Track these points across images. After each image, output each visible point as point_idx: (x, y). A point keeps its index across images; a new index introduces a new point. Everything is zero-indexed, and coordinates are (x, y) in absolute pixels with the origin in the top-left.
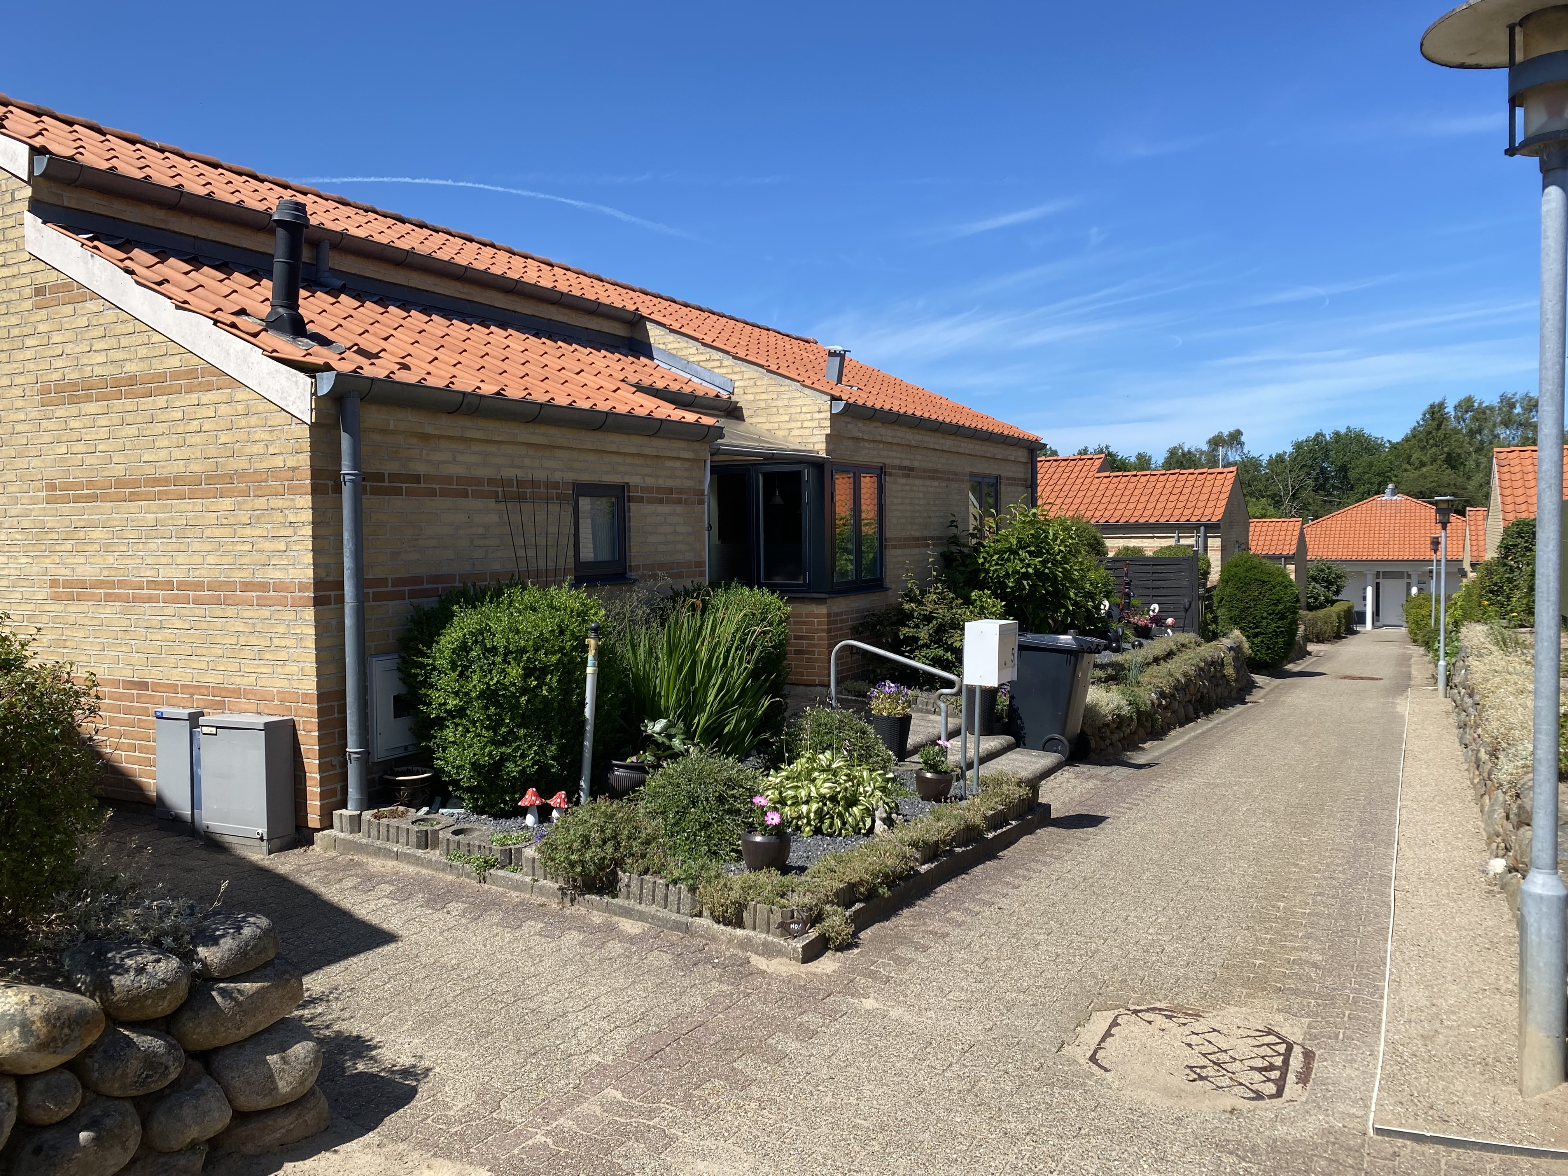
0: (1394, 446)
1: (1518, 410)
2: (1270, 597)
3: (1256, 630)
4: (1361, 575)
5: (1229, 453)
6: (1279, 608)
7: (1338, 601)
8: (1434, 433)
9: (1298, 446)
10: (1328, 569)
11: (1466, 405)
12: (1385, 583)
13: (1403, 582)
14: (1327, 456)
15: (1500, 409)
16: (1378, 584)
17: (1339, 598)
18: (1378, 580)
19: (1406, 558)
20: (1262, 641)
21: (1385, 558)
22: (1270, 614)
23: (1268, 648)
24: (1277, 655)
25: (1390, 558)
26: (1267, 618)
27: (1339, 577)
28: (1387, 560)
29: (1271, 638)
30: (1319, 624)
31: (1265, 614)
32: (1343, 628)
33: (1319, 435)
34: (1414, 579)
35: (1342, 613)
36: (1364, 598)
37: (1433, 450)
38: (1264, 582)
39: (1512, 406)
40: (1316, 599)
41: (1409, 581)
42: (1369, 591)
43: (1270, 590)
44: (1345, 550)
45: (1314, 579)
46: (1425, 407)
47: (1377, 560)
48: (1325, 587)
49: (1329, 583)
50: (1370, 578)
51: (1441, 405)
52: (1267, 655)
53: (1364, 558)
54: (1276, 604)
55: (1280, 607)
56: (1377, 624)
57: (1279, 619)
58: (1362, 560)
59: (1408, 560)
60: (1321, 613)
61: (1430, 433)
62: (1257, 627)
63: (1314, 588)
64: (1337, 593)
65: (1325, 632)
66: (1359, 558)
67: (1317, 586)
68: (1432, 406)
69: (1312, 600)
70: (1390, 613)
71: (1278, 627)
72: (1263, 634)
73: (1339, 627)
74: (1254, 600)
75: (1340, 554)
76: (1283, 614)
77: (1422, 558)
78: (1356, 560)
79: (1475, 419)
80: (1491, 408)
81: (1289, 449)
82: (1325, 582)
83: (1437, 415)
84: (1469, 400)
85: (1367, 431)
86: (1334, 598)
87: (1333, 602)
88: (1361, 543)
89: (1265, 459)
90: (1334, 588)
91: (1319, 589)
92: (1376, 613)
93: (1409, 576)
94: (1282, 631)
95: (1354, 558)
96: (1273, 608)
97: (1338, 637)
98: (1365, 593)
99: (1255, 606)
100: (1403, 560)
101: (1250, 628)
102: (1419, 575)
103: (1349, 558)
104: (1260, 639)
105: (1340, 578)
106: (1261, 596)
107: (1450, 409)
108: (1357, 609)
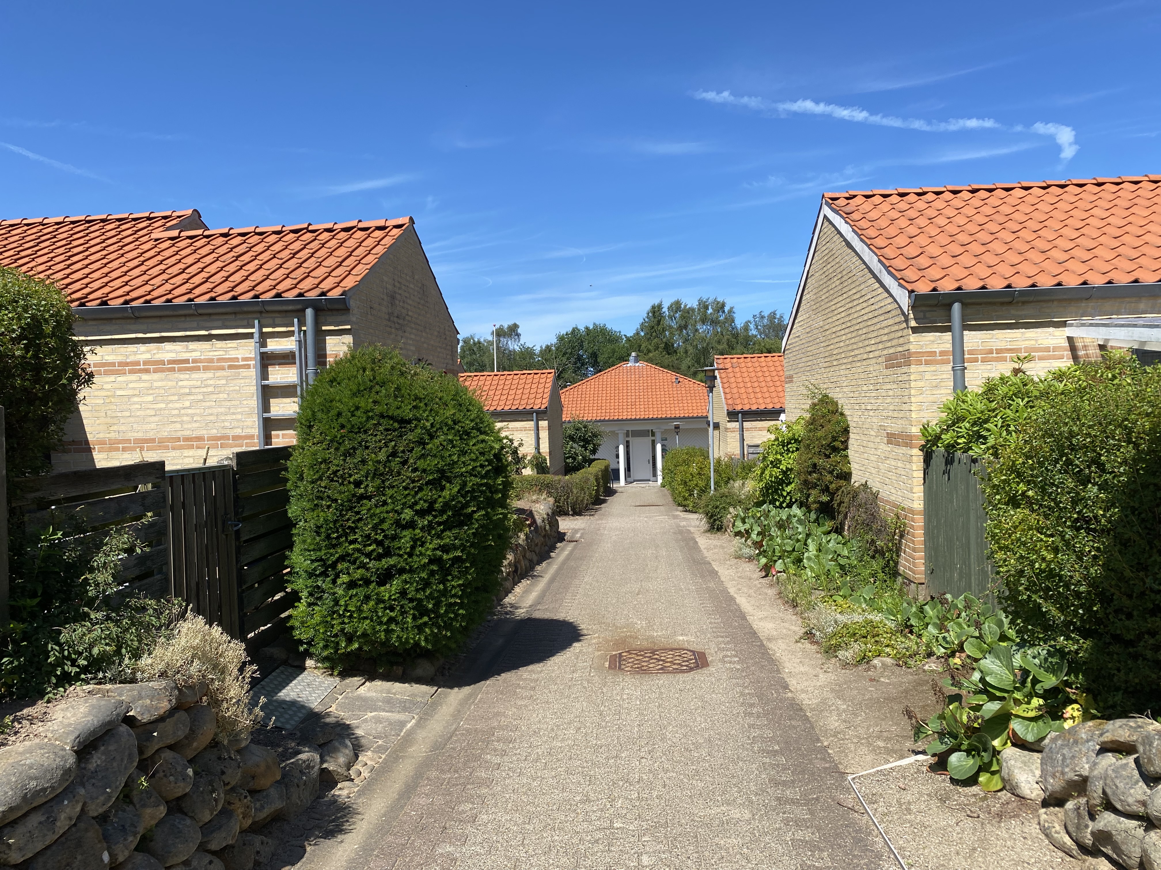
0: (628, 339)
1: (710, 311)
2: (421, 464)
3: (386, 562)
4: (615, 434)
5: (509, 342)
6: (446, 493)
7: (595, 460)
8: (656, 327)
9: (561, 338)
10: (585, 427)
11: (676, 306)
12: (635, 442)
13: (649, 439)
14: (581, 346)
15: (699, 310)
16: (628, 442)
17: (597, 456)
18: (628, 439)
19: (651, 417)
20: (403, 593)
21: (633, 417)
22: (422, 513)
23: (421, 610)
24: (448, 626)
25: (638, 417)
26: (411, 525)
27: (595, 435)
28: (635, 420)
29: (427, 584)
30: (575, 491)
31: (407, 514)
32: (602, 489)
33: (575, 330)
34: (658, 436)
35: (600, 473)
36: (618, 456)
37: (656, 340)
38: (404, 422)
39: (707, 308)
40: (574, 459)
41: (653, 438)
42: (621, 448)
43: (421, 443)
44: (599, 411)
45: (572, 438)
46: (648, 307)
47: (627, 420)
48: (582, 447)
49: (586, 442)
50: (621, 437)
51: (660, 307)
52: (420, 629)
53: (616, 418)
54: (437, 484)
55: (450, 490)
56: (629, 479)
57: (448, 526)
58: (613, 420)
59: (652, 419)
60: (577, 476)
61: (653, 327)
62: (387, 553)
63: (572, 447)
64: (594, 451)
65: (582, 501)
66: (611, 418)
67: (575, 445)
68: (653, 307)
69: (570, 460)
70: (641, 469)
71: (445, 549)
72: (401, 571)
73: (597, 491)
74: (376, 474)
75: (595, 415)
76: (458, 511)
77: (664, 416)
78: (609, 420)
79: (683, 317)
80: (693, 310)
81: (554, 341)
82: (583, 440)
83: (657, 314)
84: (678, 303)
85: (609, 327)
86: (592, 457)
87: (591, 461)
88: (612, 404)
89: (537, 349)
90: (591, 447)
91: (577, 448)
92: (628, 469)
93: (653, 434)
94: (457, 560)
95: (607, 418)
96: (428, 493)
97: (598, 501)
98: (618, 451)
99: (380, 490)
100: (648, 419)
101: (368, 555)
102: (662, 433)
103: (602, 418)
104: (396, 584)
105: (596, 437)
106: (395, 464)
107: (665, 309)
108: (613, 466)
